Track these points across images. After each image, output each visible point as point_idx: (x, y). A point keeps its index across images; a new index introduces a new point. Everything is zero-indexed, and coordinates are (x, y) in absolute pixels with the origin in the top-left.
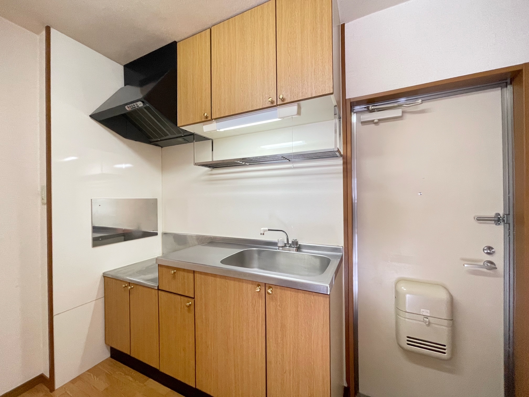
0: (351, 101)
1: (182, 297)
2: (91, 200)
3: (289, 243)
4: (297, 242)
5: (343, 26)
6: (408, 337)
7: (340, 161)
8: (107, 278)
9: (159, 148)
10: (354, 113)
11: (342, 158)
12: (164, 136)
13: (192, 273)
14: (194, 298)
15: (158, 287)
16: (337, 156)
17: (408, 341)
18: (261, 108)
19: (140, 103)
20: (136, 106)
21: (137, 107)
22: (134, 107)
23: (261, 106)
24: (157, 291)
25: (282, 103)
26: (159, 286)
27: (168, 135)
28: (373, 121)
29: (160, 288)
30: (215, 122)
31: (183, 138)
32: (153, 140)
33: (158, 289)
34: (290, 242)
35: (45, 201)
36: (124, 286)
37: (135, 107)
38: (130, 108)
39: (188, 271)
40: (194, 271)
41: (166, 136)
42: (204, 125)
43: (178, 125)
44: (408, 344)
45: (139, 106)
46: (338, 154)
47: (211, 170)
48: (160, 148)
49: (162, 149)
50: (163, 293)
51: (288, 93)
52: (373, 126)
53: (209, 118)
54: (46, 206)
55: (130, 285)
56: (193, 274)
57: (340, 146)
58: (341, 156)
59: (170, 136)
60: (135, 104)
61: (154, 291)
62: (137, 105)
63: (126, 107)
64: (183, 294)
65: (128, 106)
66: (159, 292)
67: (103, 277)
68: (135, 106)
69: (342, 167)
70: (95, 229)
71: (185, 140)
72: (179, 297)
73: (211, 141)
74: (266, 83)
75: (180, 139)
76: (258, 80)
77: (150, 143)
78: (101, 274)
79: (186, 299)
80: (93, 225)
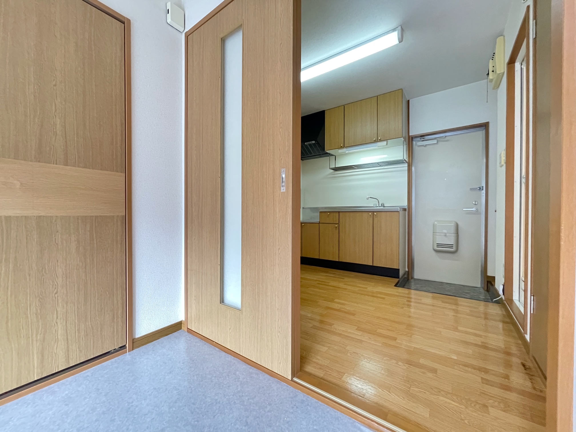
0: (412, 136)
3: (380, 206)
4: (384, 204)
5: (408, 101)
6: (437, 244)
7: (406, 165)
10: (414, 141)
11: (407, 163)
14: (339, 224)
16: (404, 163)
17: (437, 245)
19: (314, 141)
23: (370, 141)
25: (379, 140)
28: (423, 145)
30: (345, 148)
33: (319, 223)
39: (336, 212)
42: (339, 150)
43: (325, 150)
44: (437, 247)
46: (405, 162)
47: (334, 172)
49: (303, 161)
50: (322, 224)
51: (382, 137)
52: (423, 147)
53: (343, 147)
56: (339, 213)
57: (406, 158)
58: (407, 162)
59: (313, 154)
61: (316, 224)
62: (312, 142)
64: (333, 223)
65: (307, 143)
69: (407, 168)
72: (331, 224)
73: (334, 157)
74: (372, 132)
79: (335, 225)
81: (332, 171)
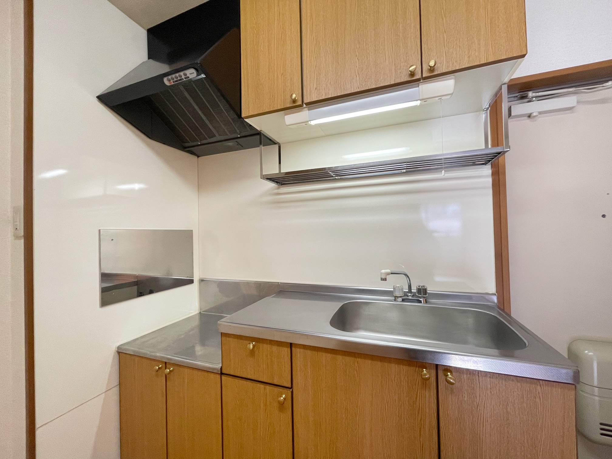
1: (268, 387)
2: (100, 230)
3: (412, 291)
4: (425, 289)
6: (601, 424)
8: (124, 355)
9: (194, 158)
11: (491, 165)
12: (208, 138)
13: (287, 347)
14: (292, 388)
15: (221, 369)
17: (602, 429)
18: (393, 83)
19: (192, 71)
20: (183, 77)
21: (184, 80)
22: (179, 78)
23: (393, 80)
24: (218, 377)
25: (429, 75)
26: (223, 369)
27: (214, 136)
28: (529, 114)
29: (224, 371)
30: (306, 109)
31: (236, 142)
32: (187, 145)
33: (222, 374)
34: (414, 290)
35: (22, 233)
36: (157, 367)
37: (181, 80)
38: (172, 81)
39: (280, 344)
40: (291, 344)
41: (210, 138)
42: (286, 114)
43: (243, 115)
44: (602, 434)
45: (189, 77)
47: (278, 188)
48: (196, 158)
49: (198, 159)
50: (230, 379)
51: (442, 58)
53: (299, 103)
54: (22, 241)
55: (168, 366)
56: (289, 349)
58: (489, 160)
59: (217, 138)
60: (182, 73)
61: (212, 375)
62: (185, 75)
63: (165, 80)
64: (270, 382)
65: (170, 77)
66: (224, 377)
67: (117, 353)
68: (181, 77)
69: (490, 180)
70: (105, 277)
71: (238, 144)
72: (262, 386)
73: (277, 147)
74: (401, 46)
75: (230, 144)
76: (386, 42)
77: (184, 148)
78: (114, 347)
79: (276, 389)
80: (102, 271)
81: (272, 185)
